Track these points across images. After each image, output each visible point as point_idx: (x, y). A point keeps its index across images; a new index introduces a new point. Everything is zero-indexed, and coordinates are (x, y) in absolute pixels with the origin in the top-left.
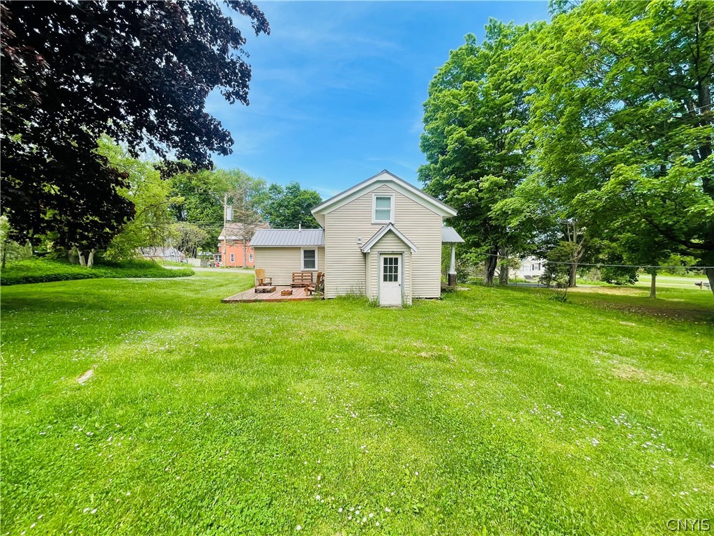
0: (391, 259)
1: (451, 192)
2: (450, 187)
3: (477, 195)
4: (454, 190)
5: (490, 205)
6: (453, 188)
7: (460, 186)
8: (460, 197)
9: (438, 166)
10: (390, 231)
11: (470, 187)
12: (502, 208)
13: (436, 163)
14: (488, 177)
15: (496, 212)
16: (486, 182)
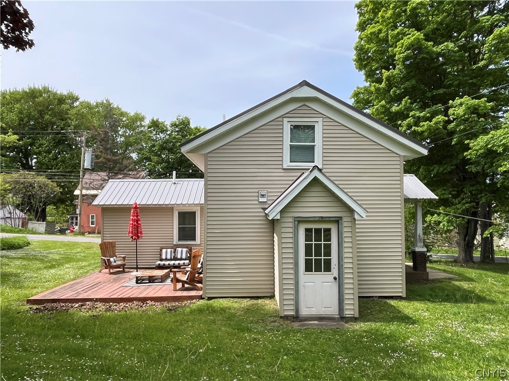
0: (318, 231)
1: (405, 122)
2: (403, 115)
3: (445, 127)
4: (410, 120)
5: (466, 142)
6: (408, 117)
7: (418, 114)
8: (420, 129)
9: (383, 85)
10: (316, 180)
11: (434, 114)
12: (487, 146)
13: (379, 81)
14: (462, 100)
15: (477, 151)
16: (460, 106)
